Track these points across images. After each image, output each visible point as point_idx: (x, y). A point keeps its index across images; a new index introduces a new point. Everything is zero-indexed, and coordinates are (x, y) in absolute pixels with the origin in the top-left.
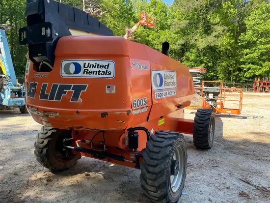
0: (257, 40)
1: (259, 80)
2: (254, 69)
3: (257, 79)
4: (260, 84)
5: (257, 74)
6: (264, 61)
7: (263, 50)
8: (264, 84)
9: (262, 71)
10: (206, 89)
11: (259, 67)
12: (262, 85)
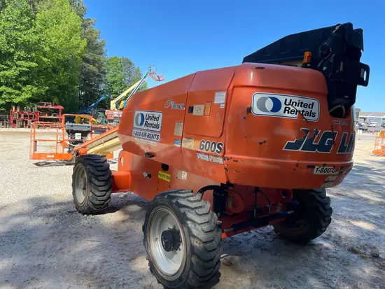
0: (14, 52)
1: (18, 110)
2: (10, 94)
3: (16, 109)
4: (20, 116)
5: (14, 101)
6: (25, 84)
7: (24, 69)
8: (25, 116)
9: (23, 97)
10: (72, 126)
11: (17, 92)
12: (22, 117)
